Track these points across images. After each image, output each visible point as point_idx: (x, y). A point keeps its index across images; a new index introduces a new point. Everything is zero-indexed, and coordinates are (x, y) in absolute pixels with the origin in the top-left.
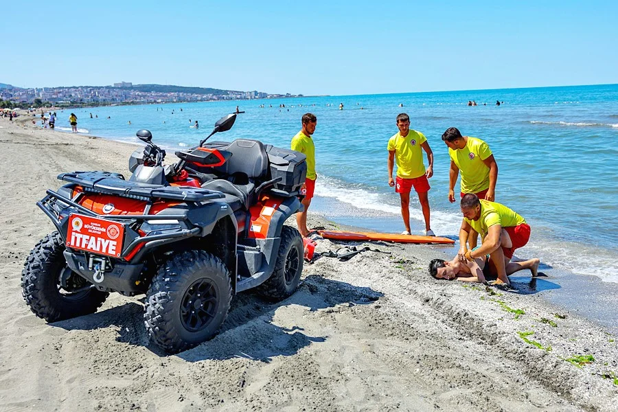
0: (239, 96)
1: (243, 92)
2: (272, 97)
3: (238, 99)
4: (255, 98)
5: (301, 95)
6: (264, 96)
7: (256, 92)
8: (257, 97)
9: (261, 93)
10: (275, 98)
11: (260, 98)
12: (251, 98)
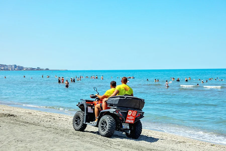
0: (3, 68)
1: (6, 65)
2: (27, 69)
3: (2, 70)
4: (14, 69)
5: (47, 69)
6: (21, 68)
7: (15, 65)
8: (16, 69)
9: (19, 67)
10: (29, 70)
11: (18, 70)
12: (12, 70)
